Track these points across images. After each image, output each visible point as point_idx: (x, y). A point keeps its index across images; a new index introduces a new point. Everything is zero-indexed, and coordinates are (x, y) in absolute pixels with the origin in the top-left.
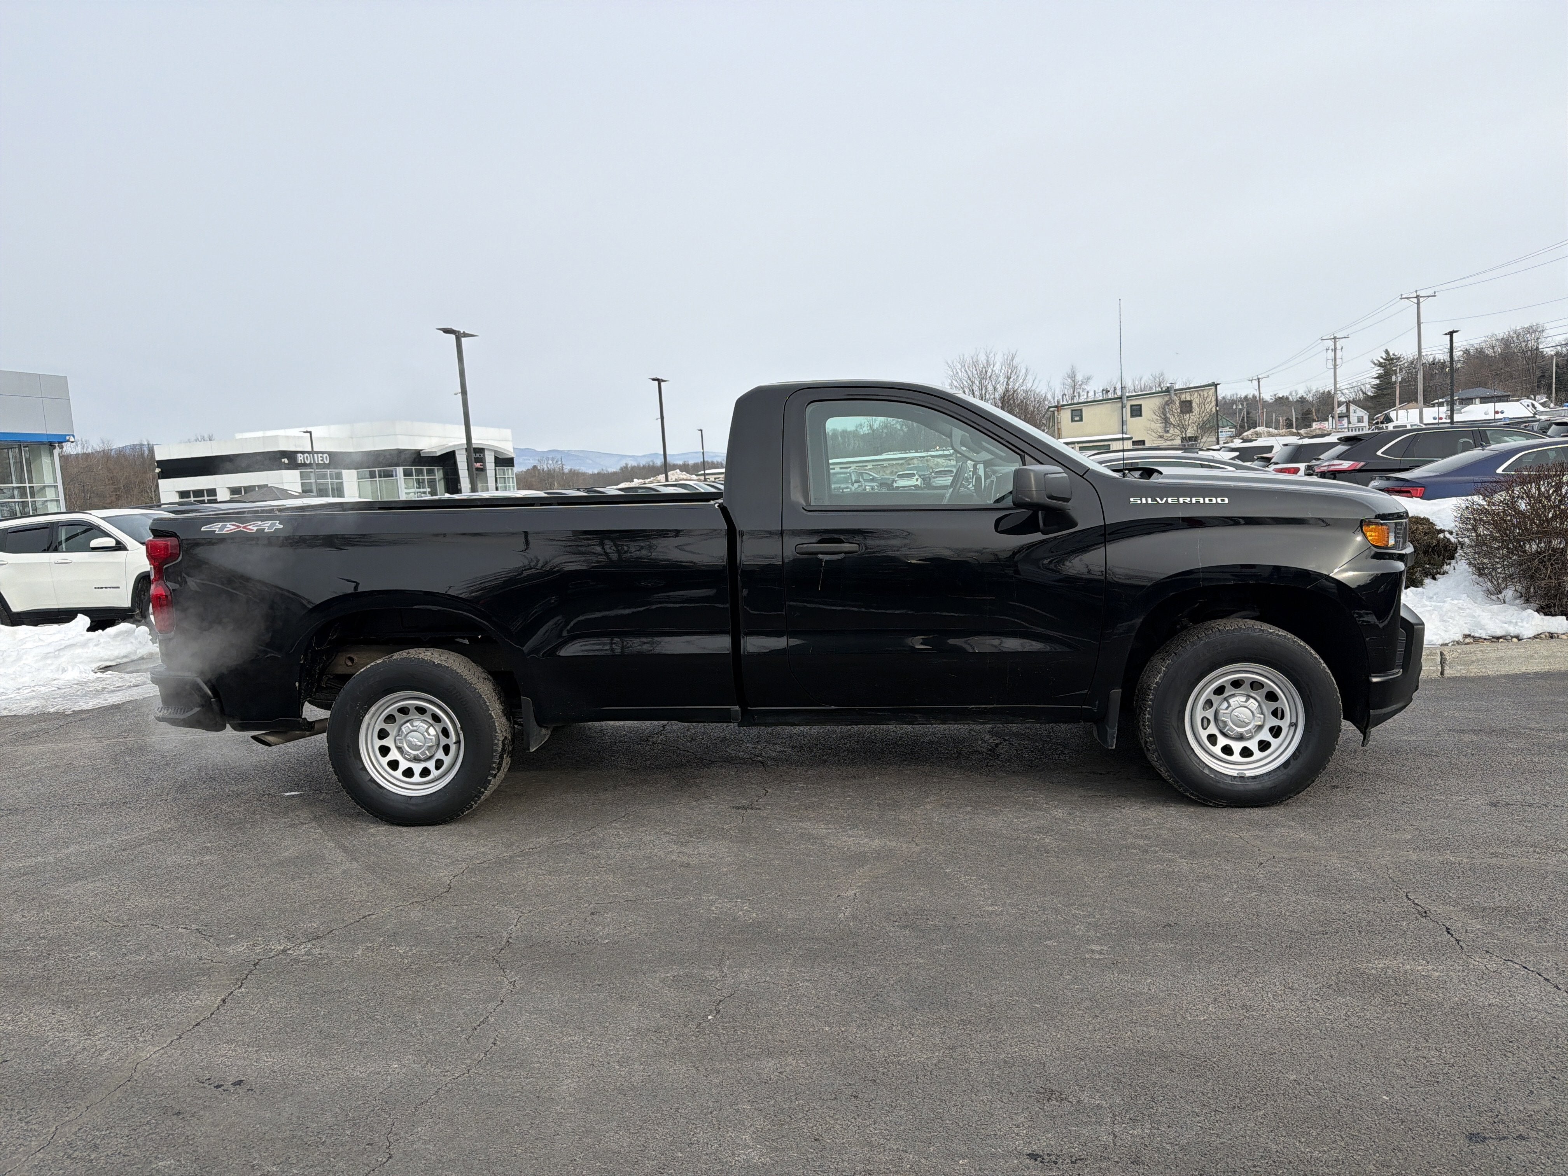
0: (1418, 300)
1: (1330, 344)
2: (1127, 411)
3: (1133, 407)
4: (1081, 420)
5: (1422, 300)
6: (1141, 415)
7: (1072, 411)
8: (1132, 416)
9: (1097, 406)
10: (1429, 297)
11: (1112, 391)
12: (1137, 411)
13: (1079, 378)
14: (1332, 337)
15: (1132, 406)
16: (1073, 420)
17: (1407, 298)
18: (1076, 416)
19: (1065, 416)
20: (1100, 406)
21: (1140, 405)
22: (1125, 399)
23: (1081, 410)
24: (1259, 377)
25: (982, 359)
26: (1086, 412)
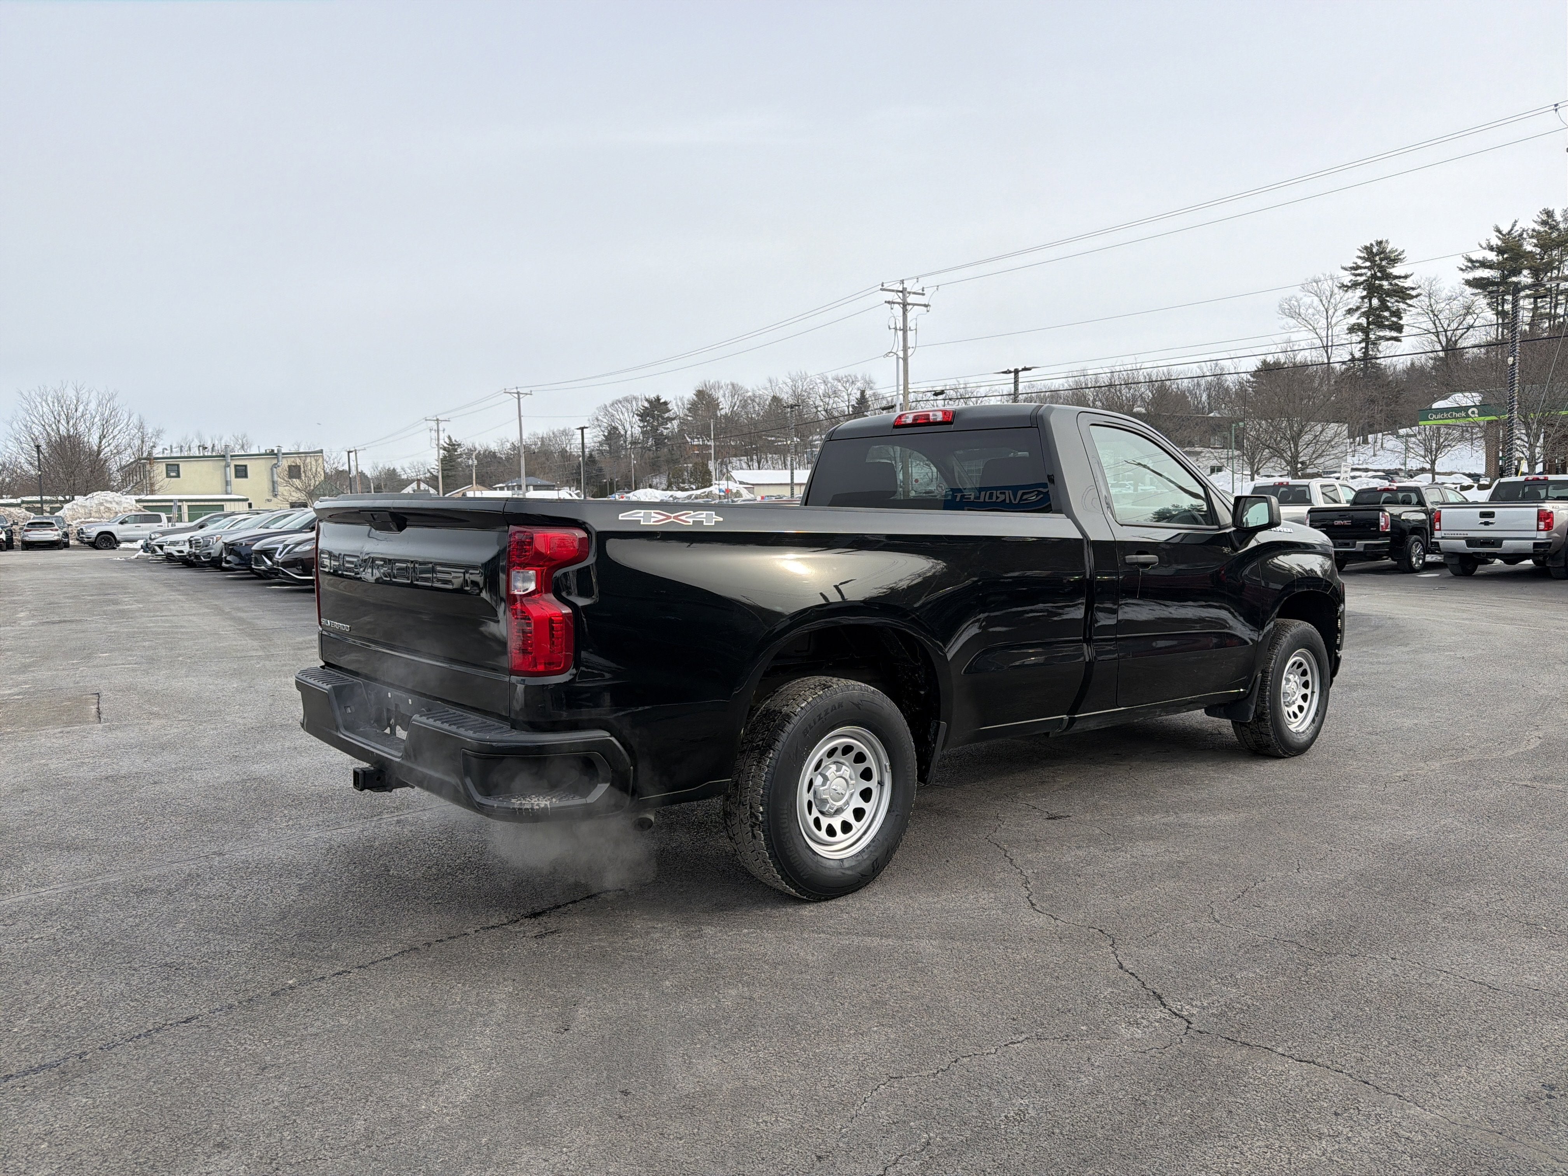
0: (519, 396)
1: (433, 425)
2: (231, 471)
3: (238, 468)
4: (178, 476)
5: (521, 396)
6: (246, 476)
7: (167, 465)
8: (237, 476)
9: (195, 463)
10: (526, 394)
11: (210, 448)
12: (242, 472)
13: (149, 430)
14: (435, 419)
15: (236, 466)
16: (168, 476)
17: (510, 393)
18: (173, 471)
19: (160, 469)
20: (200, 463)
21: (246, 466)
22: (229, 458)
23: (178, 465)
24: (357, 449)
25: (71, 394)
26: (184, 467)
